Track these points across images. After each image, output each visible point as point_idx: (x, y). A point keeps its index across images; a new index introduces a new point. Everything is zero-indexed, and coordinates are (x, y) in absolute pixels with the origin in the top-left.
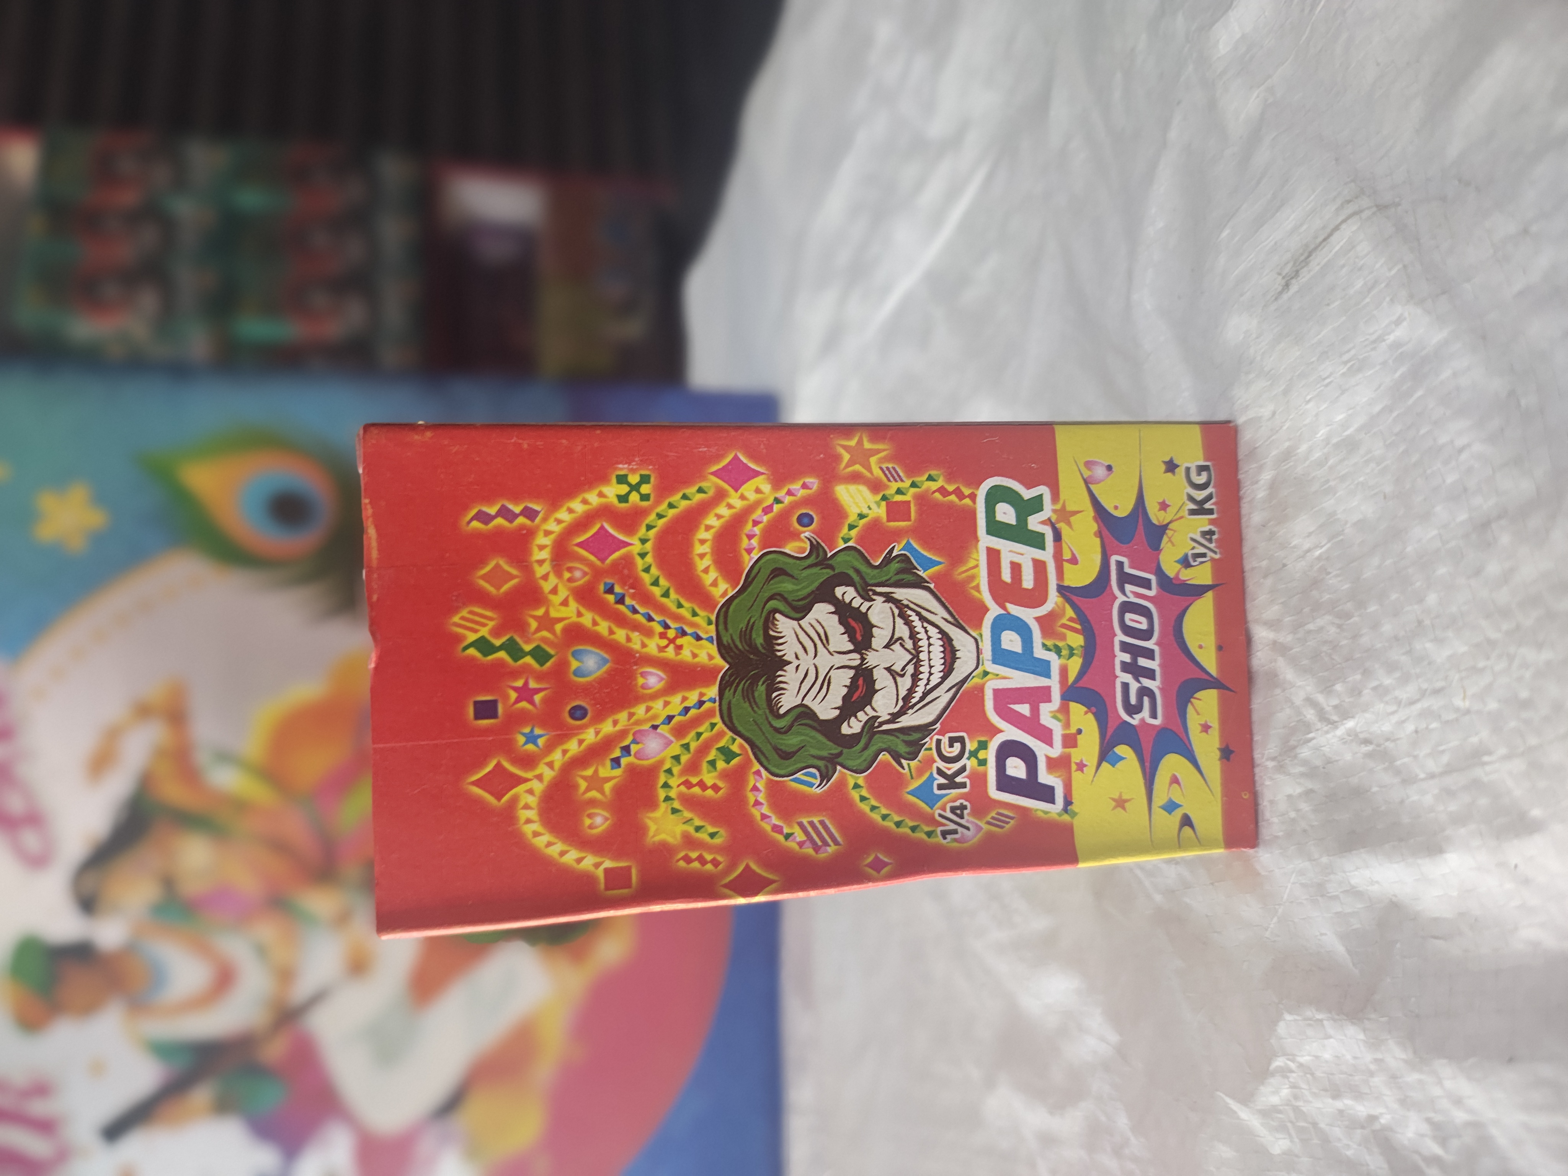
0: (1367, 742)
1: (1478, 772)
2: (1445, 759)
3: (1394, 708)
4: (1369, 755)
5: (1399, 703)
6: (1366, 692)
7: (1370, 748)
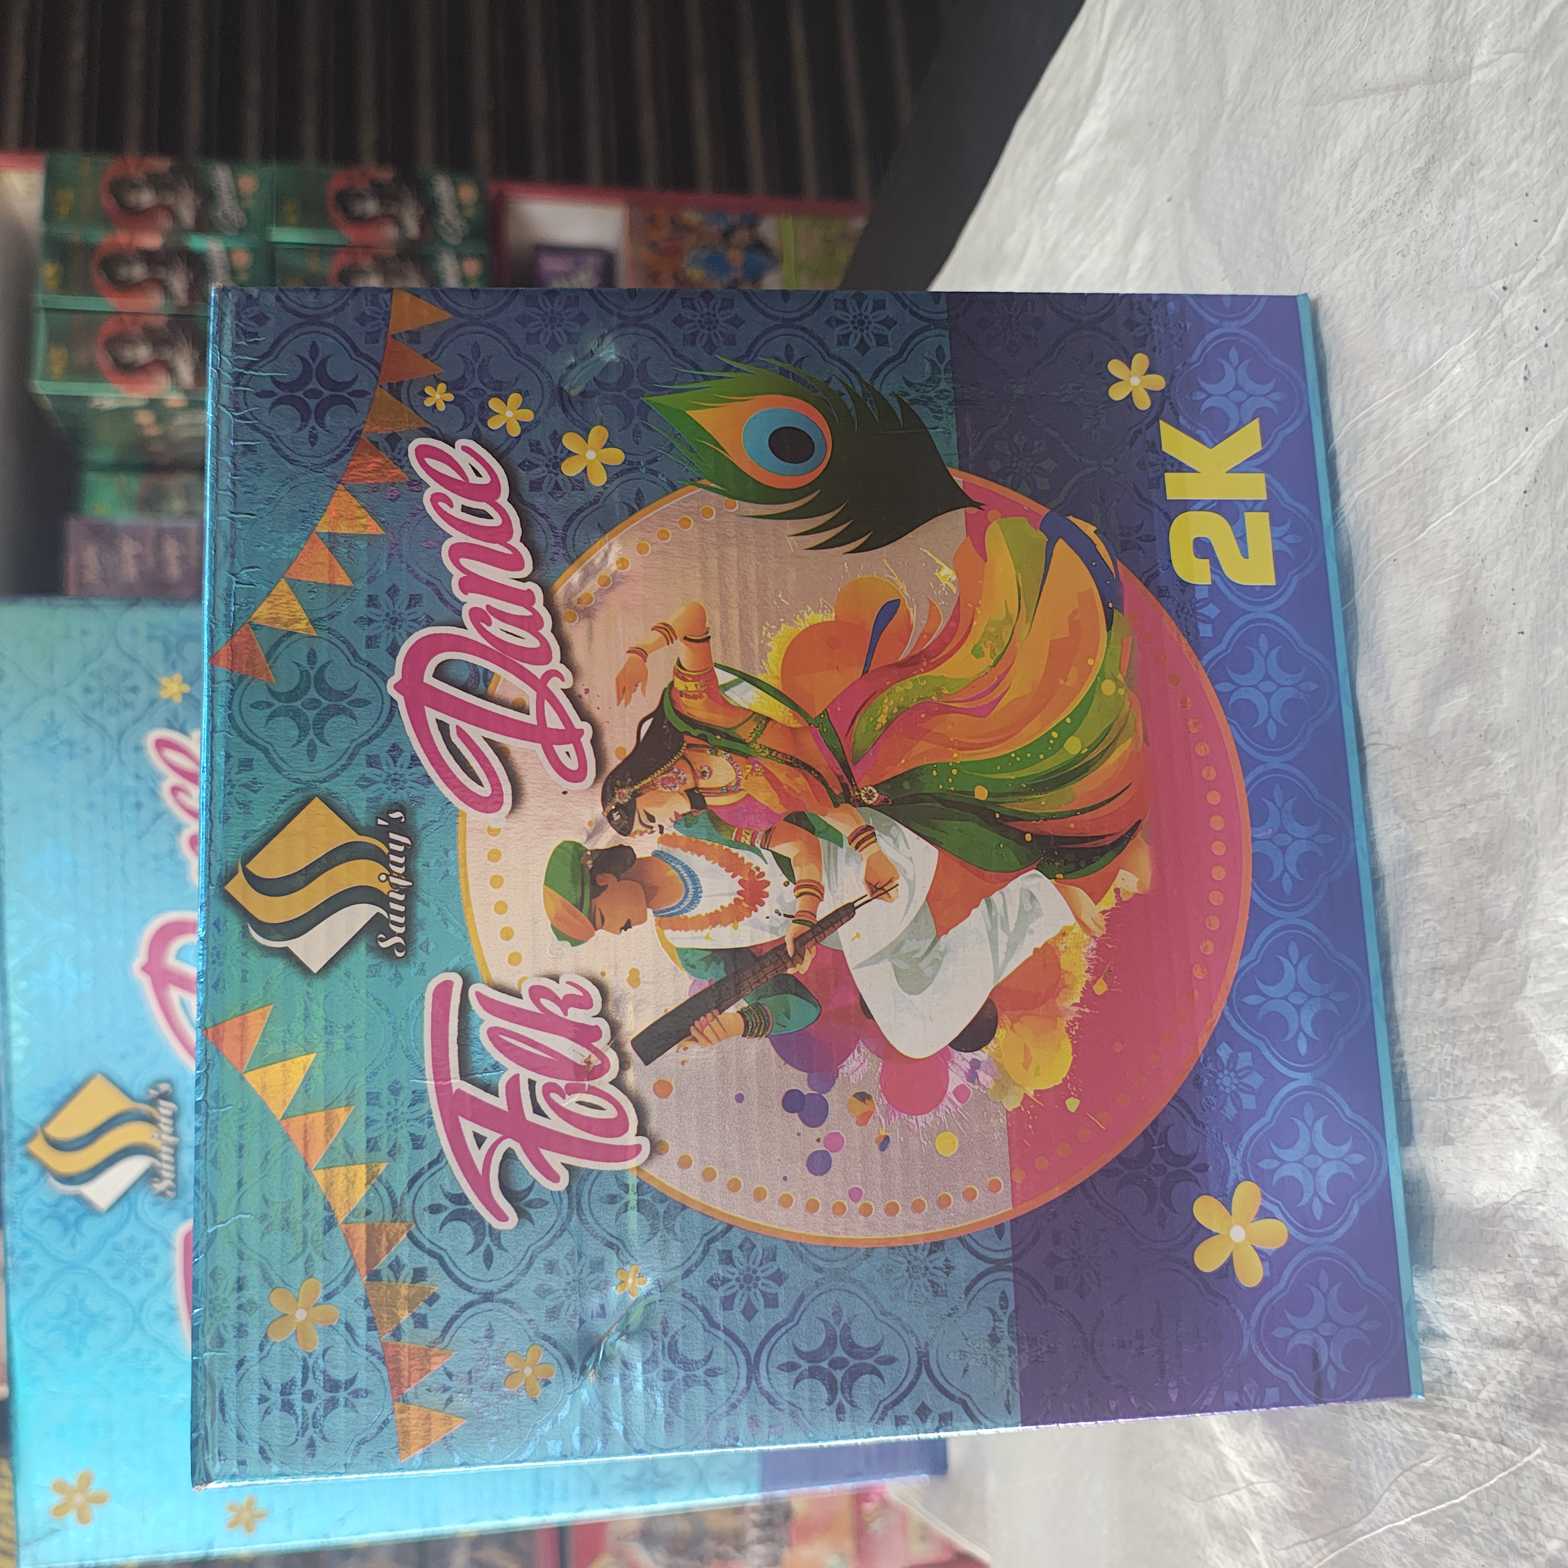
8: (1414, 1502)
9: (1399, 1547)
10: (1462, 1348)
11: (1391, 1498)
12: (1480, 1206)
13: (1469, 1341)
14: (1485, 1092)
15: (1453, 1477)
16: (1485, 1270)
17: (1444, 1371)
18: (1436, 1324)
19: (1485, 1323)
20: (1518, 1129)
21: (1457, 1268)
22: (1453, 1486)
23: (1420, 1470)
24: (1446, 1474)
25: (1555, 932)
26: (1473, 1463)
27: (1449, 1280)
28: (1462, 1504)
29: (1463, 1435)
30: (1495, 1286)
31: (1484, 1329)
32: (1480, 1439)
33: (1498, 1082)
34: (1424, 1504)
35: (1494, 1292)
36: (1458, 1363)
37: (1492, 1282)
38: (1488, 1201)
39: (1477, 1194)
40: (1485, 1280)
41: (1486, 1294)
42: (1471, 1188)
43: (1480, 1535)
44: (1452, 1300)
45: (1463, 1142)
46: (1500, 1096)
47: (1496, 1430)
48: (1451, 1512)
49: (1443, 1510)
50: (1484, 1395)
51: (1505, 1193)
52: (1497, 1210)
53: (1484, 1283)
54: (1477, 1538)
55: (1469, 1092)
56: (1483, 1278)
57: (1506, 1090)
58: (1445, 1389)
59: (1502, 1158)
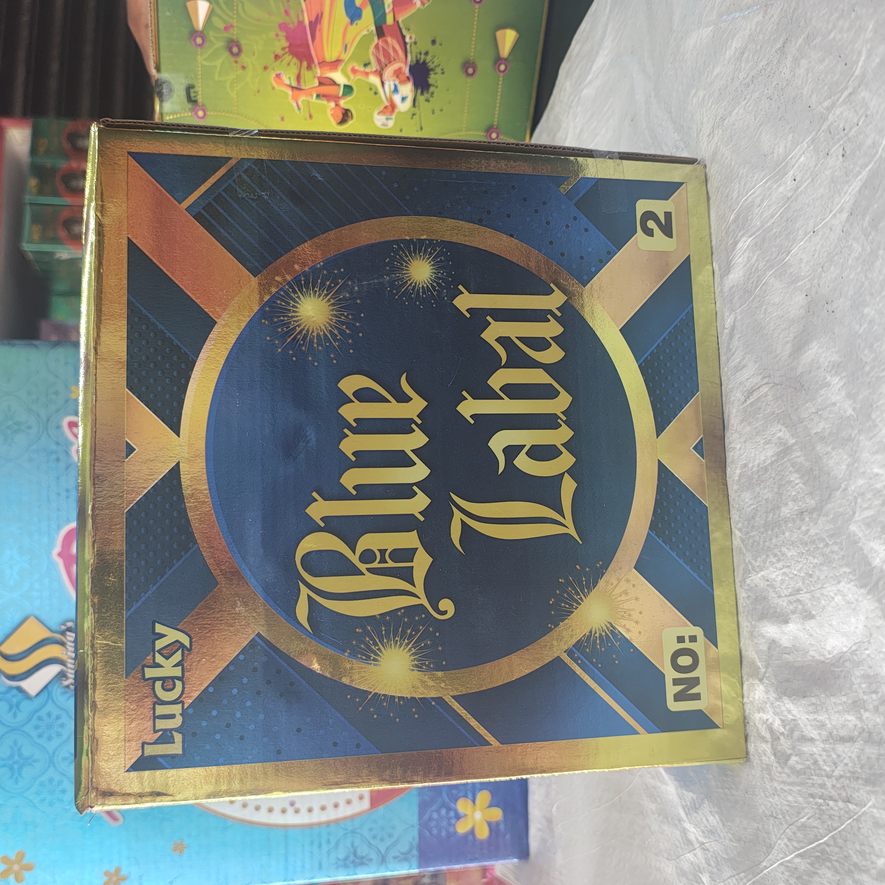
0: (768, 580)
1: (798, 596)
2: (790, 590)
3: (775, 570)
4: (768, 586)
5: (776, 568)
6: (767, 562)
7: (769, 583)
8: (796, 844)
9: (787, 874)
10: (822, 745)
11: (781, 843)
12: (830, 656)
13: (826, 740)
14: (833, 582)
15: (819, 826)
16: (835, 695)
17: (812, 761)
18: (807, 732)
19: (835, 728)
20: (852, 603)
21: (818, 696)
22: (820, 833)
23: (799, 824)
24: (815, 825)
25: (871, 479)
26: (831, 817)
27: (814, 704)
28: (825, 843)
29: (824, 800)
30: (840, 704)
31: (835, 733)
32: (836, 801)
33: (840, 575)
34: (802, 845)
35: (841, 708)
36: (820, 755)
37: (838, 702)
38: (835, 652)
39: (829, 648)
40: (835, 701)
41: (835, 710)
42: (825, 645)
43: (837, 861)
44: (816, 716)
45: (820, 616)
46: (842, 584)
47: (844, 794)
48: (818, 849)
49: (813, 848)
50: (836, 773)
51: (845, 646)
52: (841, 658)
53: (835, 703)
54: (834, 863)
55: (824, 584)
56: (833, 700)
57: (846, 579)
58: (813, 772)
59: (843, 623)
